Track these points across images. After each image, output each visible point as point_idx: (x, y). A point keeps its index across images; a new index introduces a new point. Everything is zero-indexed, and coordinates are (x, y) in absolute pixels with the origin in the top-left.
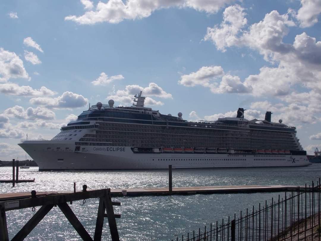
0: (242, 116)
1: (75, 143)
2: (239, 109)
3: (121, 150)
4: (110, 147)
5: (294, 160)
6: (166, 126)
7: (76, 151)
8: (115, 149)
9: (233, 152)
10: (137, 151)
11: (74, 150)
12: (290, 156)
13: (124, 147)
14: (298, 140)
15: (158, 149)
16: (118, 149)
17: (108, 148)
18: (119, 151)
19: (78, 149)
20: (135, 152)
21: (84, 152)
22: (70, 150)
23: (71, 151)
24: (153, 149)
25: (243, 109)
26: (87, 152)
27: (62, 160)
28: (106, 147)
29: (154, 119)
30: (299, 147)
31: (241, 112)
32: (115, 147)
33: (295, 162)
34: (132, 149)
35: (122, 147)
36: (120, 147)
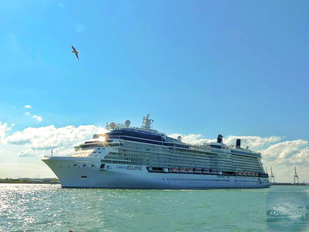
0: (221, 142)
1: (100, 161)
2: (219, 135)
3: (139, 169)
4: (130, 165)
5: (260, 182)
6: (173, 147)
7: (101, 169)
8: (134, 168)
9: (221, 173)
10: (151, 170)
11: (100, 167)
12: (258, 178)
13: (141, 166)
14: (262, 164)
15: (168, 169)
16: (136, 168)
17: (128, 167)
18: (137, 169)
19: (103, 166)
20: (150, 172)
21: (108, 170)
22: (95, 167)
23: (96, 169)
24: (163, 169)
25: (222, 135)
26: (110, 170)
27: (86, 177)
28: (126, 165)
29: (163, 140)
30: (263, 170)
31: (221, 138)
32: (134, 166)
33: (261, 184)
34: (147, 168)
35: (140, 166)
36: (138, 166)
